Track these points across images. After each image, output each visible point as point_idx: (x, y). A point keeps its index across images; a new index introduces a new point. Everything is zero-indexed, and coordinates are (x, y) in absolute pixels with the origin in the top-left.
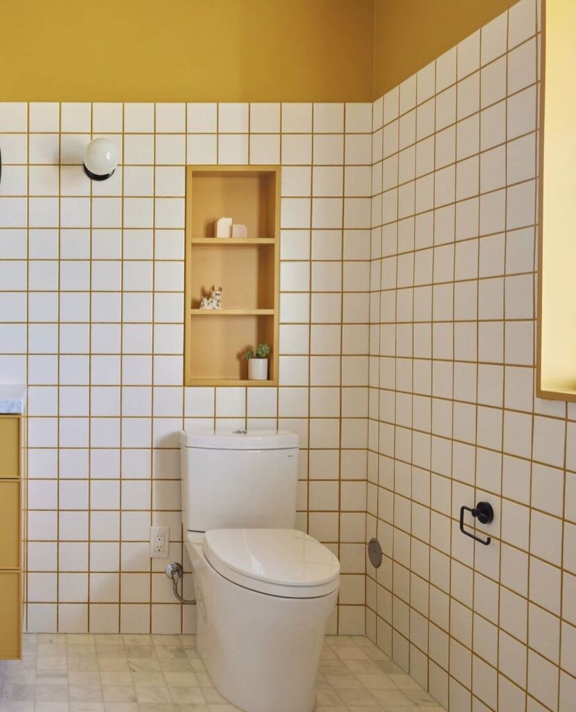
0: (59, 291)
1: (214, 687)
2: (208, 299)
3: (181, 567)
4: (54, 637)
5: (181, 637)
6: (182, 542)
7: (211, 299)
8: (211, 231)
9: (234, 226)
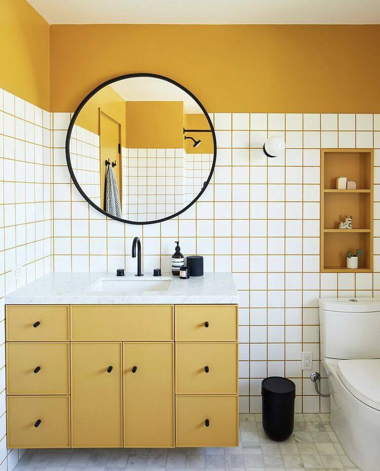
0: (250, 219)
1: (346, 455)
2: (344, 222)
3: (319, 375)
4: (247, 416)
5: (320, 415)
6: (320, 360)
7: (346, 223)
8: (334, 185)
9: (348, 182)
